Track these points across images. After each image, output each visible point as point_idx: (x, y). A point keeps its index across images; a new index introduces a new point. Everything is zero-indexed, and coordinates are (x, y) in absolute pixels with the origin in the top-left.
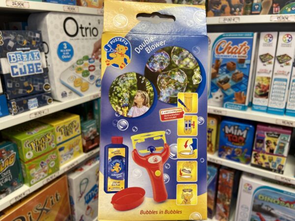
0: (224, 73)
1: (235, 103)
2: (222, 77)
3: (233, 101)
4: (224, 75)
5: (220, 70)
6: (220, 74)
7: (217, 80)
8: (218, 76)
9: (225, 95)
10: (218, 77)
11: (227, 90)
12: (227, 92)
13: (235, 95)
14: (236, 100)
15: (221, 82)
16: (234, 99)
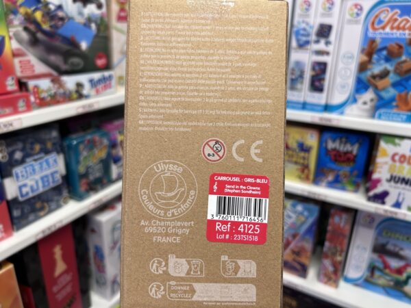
0: (382, 62)
1: (395, 111)
2: (376, 69)
3: (392, 107)
4: (380, 65)
5: (375, 56)
6: (374, 63)
7: (369, 73)
8: (370, 66)
9: (380, 98)
10: (370, 69)
11: (384, 89)
12: (384, 94)
13: (397, 98)
14: (397, 106)
15: (374, 77)
16: (394, 104)
